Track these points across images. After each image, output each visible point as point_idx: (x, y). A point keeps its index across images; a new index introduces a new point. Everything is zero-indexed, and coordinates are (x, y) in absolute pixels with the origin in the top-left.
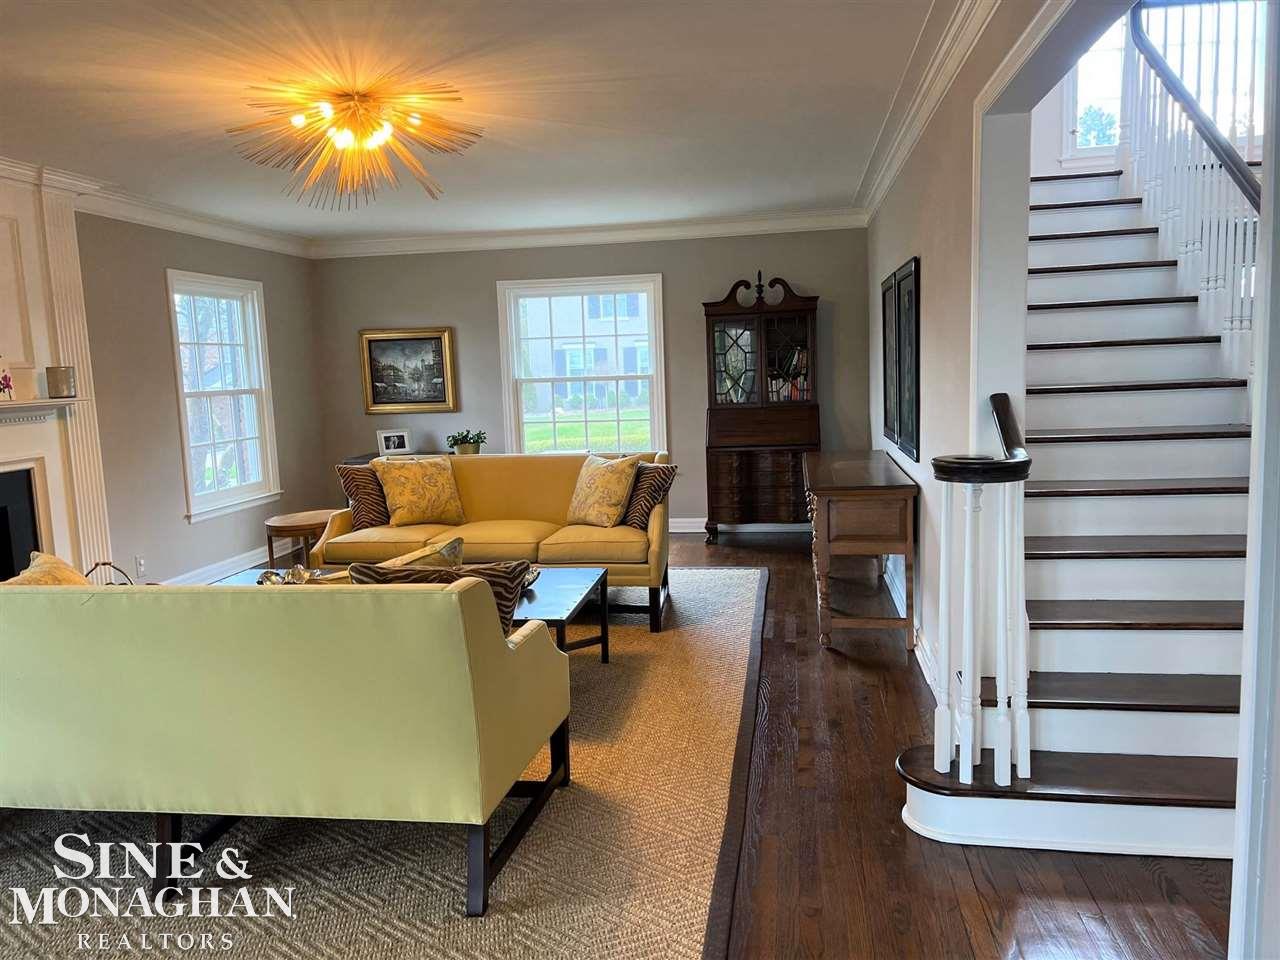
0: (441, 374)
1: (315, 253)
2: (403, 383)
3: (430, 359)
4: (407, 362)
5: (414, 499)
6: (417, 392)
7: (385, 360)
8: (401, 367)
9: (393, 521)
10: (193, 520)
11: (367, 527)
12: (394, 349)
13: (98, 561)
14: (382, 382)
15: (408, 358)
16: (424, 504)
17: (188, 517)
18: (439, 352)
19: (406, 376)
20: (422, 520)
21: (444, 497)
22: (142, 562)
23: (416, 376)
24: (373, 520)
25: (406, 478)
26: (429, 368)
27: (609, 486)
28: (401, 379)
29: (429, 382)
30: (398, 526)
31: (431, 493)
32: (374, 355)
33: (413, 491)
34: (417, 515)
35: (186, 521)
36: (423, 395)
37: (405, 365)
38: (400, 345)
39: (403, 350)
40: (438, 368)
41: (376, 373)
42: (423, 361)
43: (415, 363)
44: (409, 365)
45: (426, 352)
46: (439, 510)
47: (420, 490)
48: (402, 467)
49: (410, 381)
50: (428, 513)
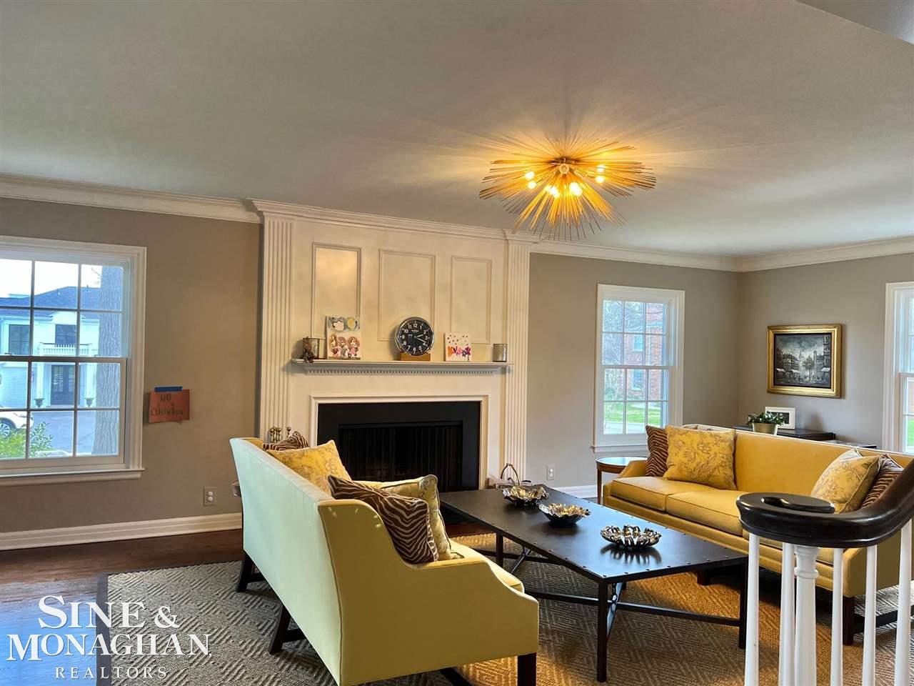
0: (829, 365)
1: (745, 268)
2: (798, 370)
3: (821, 350)
4: (802, 353)
5: (685, 460)
6: (808, 378)
7: (785, 351)
8: (797, 356)
9: (666, 475)
10: (596, 451)
11: (653, 476)
12: (794, 341)
13: (509, 463)
14: (782, 368)
15: (804, 349)
16: (692, 465)
17: (594, 448)
18: (829, 345)
19: (801, 364)
20: (688, 480)
21: (713, 464)
22: (551, 470)
23: (809, 365)
24: (658, 471)
25: (683, 442)
26: (821, 358)
27: (838, 482)
28: (795, 366)
29: (819, 369)
30: (670, 479)
31: (701, 458)
32: (777, 347)
33: (686, 454)
34: (685, 474)
35: (592, 450)
36: (813, 382)
37: (800, 355)
38: (798, 338)
39: (800, 343)
40: (826, 360)
41: (778, 360)
42: (815, 352)
43: (808, 354)
44: (803, 355)
45: (818, 346)
46: (706, 474)
47: (692, 454)
48: (684, 433)
49: (802, 368)
50: (696, 474)
